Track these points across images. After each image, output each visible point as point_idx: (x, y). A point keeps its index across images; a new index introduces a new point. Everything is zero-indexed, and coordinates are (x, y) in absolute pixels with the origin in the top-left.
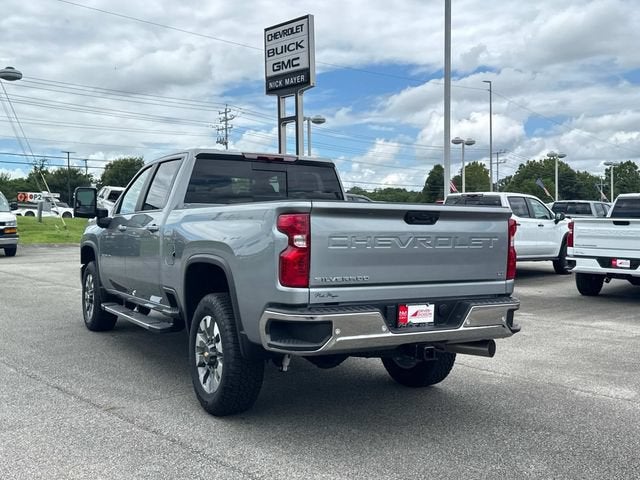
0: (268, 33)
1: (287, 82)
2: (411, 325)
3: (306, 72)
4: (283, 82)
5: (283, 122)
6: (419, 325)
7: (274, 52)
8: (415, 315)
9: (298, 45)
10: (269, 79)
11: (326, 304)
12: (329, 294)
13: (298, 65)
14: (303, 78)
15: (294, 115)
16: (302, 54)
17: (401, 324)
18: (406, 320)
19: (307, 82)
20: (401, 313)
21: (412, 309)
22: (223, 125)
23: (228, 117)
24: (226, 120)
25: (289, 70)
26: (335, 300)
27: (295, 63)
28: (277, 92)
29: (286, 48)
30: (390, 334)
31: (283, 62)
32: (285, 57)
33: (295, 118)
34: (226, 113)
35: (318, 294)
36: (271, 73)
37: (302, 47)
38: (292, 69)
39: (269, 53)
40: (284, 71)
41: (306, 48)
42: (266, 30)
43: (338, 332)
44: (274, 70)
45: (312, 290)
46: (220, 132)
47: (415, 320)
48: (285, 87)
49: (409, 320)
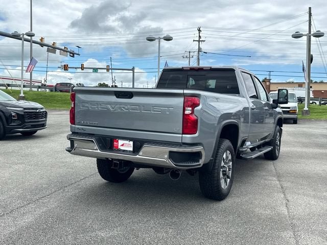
2: (120, 150)
6: (124, 151)
8: (122, 145)
12: (82, 129)
17: (114, 148)
18: (118, 147)
20: (115, 143)
21: (121, 142)
26: (85, 132)
30: (99, 151)
35: (78, 128)
43: (76, 145)
45: (76, 126)
47: (122, 148)
49: (119, 147)
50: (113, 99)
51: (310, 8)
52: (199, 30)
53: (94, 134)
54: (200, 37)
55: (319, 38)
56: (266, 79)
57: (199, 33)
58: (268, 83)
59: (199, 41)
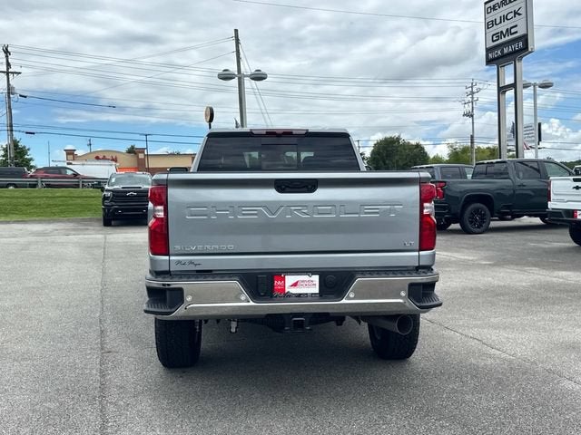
0: (488, 5)
1: (506, 51)
2: (288, 296)
3: (525, 38)
4: (502, 51)
5: (502, 90)
6: (299, 295)
7: (494, 23)
8: (295, 285)
9: (516, 13)
10: (488, 50)
11: (198, 271)
12: (191, 262)
13: (516, 32)
14: (521, 44)
15: (513, 82)
16: (520, 21)
17: (276, 293)
18: (284, 289)
19: (525, 49)
20: (277, 283)
21: (290, 280)
22: (469, 98)
23: (475, 90)
24: (472, 93)
25: (507, 38)
27: (513, 31)
28: (497, 61)
29: (505, 18)
30: (252, 303)
31: (502, 32)
32: (503, 27)
33: (514, 86)
34: (472, 87)
35: (178, 263)
36: (491, 44)
37: (520, 14)
38: (511, 37)
39: (488, 25)
40: (503, 40)
41: (524, 15)
42: (486, 3)
43: (189, 299)
44: (493, 41)
45: (172, 258)
46: (466, 106)
47: (295, 291)
48: (503, 56)
49: (287, 290)
50: (271, 195)
51: (236, 31)
52: (7, 52)
53: (211, 271)
54: (8, 65)
55: (257, 82)
56: (133, 147)
57: (7, 57)
58: (141, 156)
59: (8, 73)
